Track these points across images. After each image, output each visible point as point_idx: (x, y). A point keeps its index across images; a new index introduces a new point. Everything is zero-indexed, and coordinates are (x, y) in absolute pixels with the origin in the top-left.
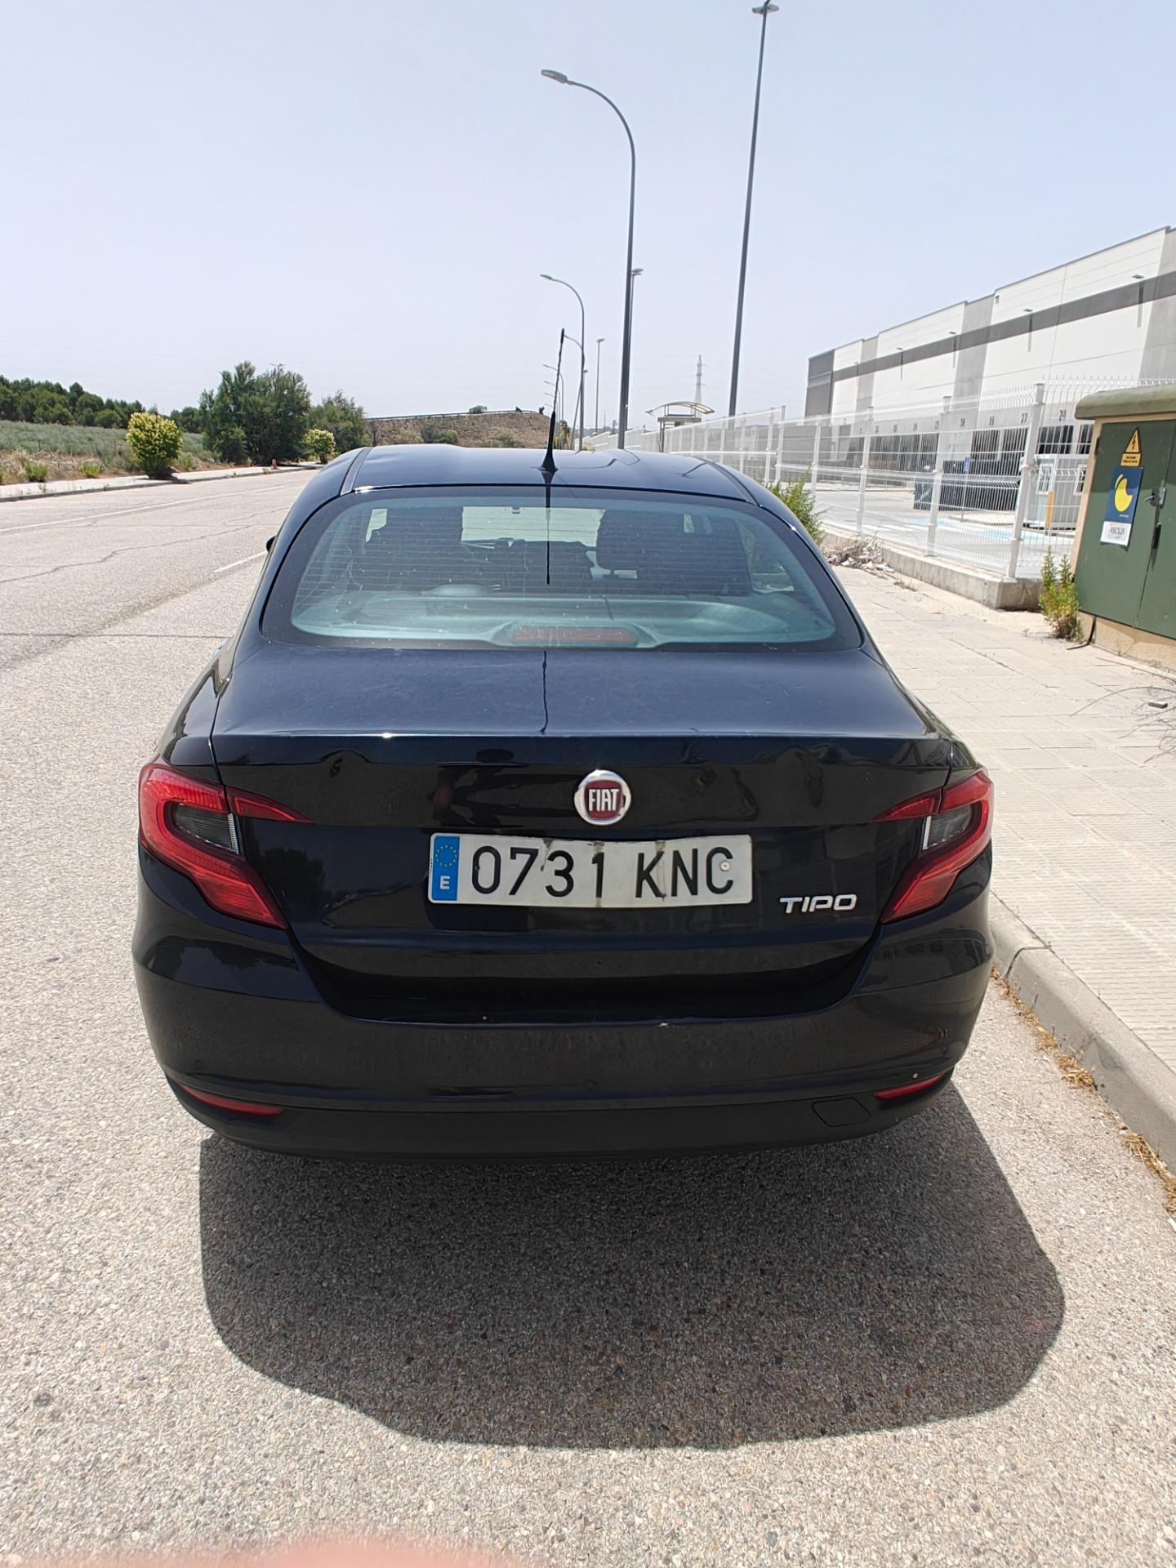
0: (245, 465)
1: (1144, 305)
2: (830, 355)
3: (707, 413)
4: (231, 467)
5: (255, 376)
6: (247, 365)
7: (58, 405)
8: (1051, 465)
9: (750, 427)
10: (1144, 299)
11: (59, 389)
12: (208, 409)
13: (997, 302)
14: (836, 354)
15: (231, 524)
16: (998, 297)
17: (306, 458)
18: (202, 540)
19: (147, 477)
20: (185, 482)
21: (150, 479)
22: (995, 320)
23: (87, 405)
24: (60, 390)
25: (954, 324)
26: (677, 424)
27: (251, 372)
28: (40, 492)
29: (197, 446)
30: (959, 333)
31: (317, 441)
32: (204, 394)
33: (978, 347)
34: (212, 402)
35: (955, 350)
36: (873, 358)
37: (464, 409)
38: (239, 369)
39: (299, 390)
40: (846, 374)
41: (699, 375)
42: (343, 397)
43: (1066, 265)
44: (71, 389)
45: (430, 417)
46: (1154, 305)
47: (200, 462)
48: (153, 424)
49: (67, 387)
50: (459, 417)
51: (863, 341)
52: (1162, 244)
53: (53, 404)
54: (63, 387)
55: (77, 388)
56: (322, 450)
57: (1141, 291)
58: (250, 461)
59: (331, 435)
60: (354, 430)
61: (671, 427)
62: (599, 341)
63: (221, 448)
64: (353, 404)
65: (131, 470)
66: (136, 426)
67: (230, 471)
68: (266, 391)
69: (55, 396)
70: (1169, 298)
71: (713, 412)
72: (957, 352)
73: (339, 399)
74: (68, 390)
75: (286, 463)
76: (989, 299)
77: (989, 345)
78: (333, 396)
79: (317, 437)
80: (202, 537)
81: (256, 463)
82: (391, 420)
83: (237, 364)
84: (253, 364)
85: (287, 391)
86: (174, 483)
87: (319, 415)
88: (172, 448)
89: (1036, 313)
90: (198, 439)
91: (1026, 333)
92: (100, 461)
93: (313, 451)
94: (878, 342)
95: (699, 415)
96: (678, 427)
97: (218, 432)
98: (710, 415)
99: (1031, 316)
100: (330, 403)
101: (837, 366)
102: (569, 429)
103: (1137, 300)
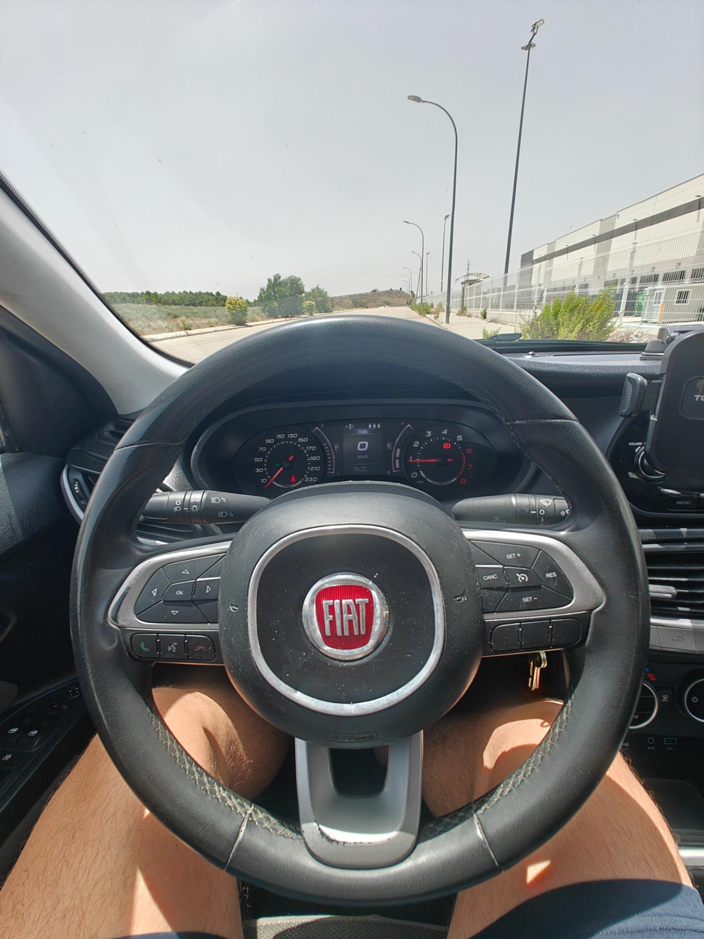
0: (278, 318)
1: (701, 210)
2: (531, 253)
3: (485, 278)
4: (272, 319)
5: (281, 279)
6: (278, 275)
7: (211, 301)
8: (662, 291)
9: (494, 289)
10: (701, 207)
11: (212, 294)
12: (263, 295)
13: (618, 218)
14: (535, 251)
16: (618, 215)
17: (303, 314)
20: (251, 326)
21: (236, 326)
22: (617, 227)
23: (222, 300)
25: (595, 231)
26: (470, 284)
27: (279, 278)
28: (185, 334)
29: (259, 311)
30: (597, 235)
31: (308, 306)
32: (261, 289)
33: (608, 241)
34: (264, 292)
35: (595, 243)
36: (553, 251)
37: (369, 291)
38: (275, 277)
39: (300, 284)
40: (539, 260)
41: (468, 269)
42: (319, 287)
43: (657, 195)
45: (355, 295)
47: (260, 318)
48: (235, 301)
49: (214, 293)
50: (367, 294)
51: (548, 244)
53: (209, 300)
54: (213, 293)
55: (218, 294)
56: (310, 310)
57: (700, 203)
58: (280, 316)
59: (314, 303)
60: (324, 301)
61: (467, 287)
62: (428, 254)
63: (268, 311)
64: (323, 291)
65: (230, 323)
66: (229, 303)
67: (271, 321)
68: (286, 285)
71: (488, 277)
72: (596, 244)
73: (317, 288)
74: (215, 294)
75: (295, 316)
76: (614, 217)
77: (614, 239)
78: (315, 287)
79: (308, 304)
81: (283, 317)
82: (340, 297)
83: (274, 275)
84: (280, 274)
85: (295, 285)
86: (246, 327)
87: (309, 295)
88: (244, 311)
89: (640, 221)
90: (257, 309)
91: (633, 231)
92: (217, 320)
93: (306, 310)
94: (555, 244)
95: (481, 279)
96: (471, 286)
97: (267, 305)
98: (487, 279)
99: (636, 223)
100: (314, 290)
101: (535, 257)
102: (414, 295)
103: (697, 207)
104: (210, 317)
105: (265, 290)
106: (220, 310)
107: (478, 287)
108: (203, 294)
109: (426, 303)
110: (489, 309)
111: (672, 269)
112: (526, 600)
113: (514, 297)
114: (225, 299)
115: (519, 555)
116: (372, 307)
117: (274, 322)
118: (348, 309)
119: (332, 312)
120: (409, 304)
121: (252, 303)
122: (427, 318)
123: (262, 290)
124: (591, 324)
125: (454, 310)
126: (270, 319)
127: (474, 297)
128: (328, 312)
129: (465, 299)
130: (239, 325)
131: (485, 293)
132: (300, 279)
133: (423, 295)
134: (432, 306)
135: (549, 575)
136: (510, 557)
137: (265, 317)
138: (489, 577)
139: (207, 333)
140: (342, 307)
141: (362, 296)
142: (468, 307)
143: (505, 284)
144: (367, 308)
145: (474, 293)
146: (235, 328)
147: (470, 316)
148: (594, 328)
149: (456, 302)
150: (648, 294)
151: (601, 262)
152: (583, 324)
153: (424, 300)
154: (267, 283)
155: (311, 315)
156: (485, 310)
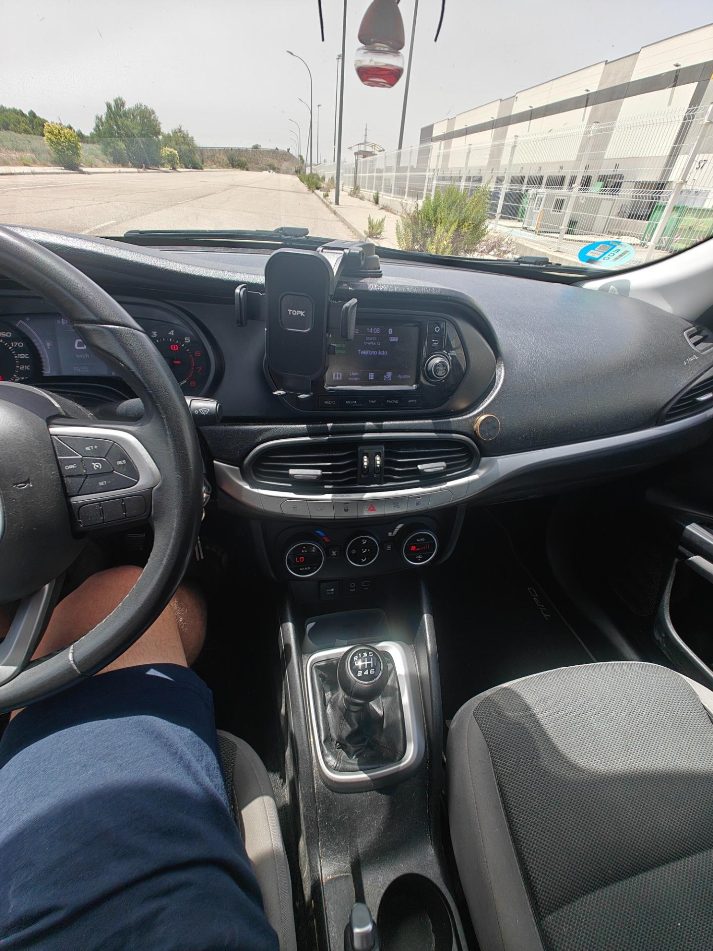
0: (128, 167)
1: (587, 108)
2: (431, 127)
3: (380, 151)
4: (120, 167)
5: (126, 107)
6: (120, 99)
7: (22, 124)
8: (543, 196)
9: (387, 167)
10: (588, 104)
12: (101, 128)
13: (516, 101)
14: (435, 126)
15: (98, 199)
16: (516, 98)
17: (163, 165)
18: (71, 210)
19: (63, 168)
20: (88, 173)
21: (65, 169)
22: (514, 112)
23: (38, 124)
24: (23, 115)
25: (491, 113)
26: (364, 157)
27: (123, 104)
29: (99, 152)
30: (495, 118)
31: (168, 156)
32: (97, 117)
33: (504, 127)
34: (102, 123)
35: (492, 128)
36: (452, 130)
37: (249, 146)
38: (116, 101)
39: (154, 120)
40: (439, 139)
41: (366, 135)
42: (183, 129)
43: (553, 80)
44: (29, 114)
45: (232, 149)
46: (592, 109)
47: (100, 162)
48: (59, 131)
49: (26, 112)
50: (247, 150)
51: (448, 119)
52: (602, 71)
53: (19, 122)
54: (24, 112)
55: (32, 114)
56: (172, 161)
57: (588, 99)
58: (130, 164)
59: (176, 152)
60: (190, 151)
61: (361, 159)
62: (319, 106)
63: (112, 154)
64: (188, 135)
65: (55, 163)
66: (49, 132)
67: (117, 170)
68: (134, 118)
69: (20, 117)
70: (600, 104)
71: (384, 150)
72: (494, 129)
73: (180, 131)
74: (28, 115)
75: (151, 168)
76: (513, 99)
77: (510, 126)
78: (177, 127)
79: (168, 153)
80: (71, 208)
81: (134, 166)
82: (212, 149)
83: (115, 98)
84: (123, 99)
85: (147, 120)
86: (80, 173)
87: (168, 138)
88: (75, 149)
89: (535, 109)
90: (97, 148)
91: (526, 120)
92: (33, 156)
93: (167, 161)
94: (455, 121)
95: (376, 152)
96: (365, 159)
97: (109, 144)
98: (382, 152)
99: (532, 110)
100: (175, 133)
101: (435, 134)
102: (303, 161)
103: (585, 104)
104: (22, 150)
105: (104, 119)
106: (37, 142)
107: (371, 162)
108: (7, 111)
109: (316, 174)
110: (382, 193)
111: (555, 172)
112: (101, 484)
113: (406, 181)
114: (42, 123)
115: (96, 447)
116: (253, 170)
117: (123, 173)
118: (224, 168)
119: (202, 169)
120: (297, 172)
121: (88, 137)
122: (316, 195)
123: (99, 119)
124: (467, 225)
125: (346, 188)
126: (116, 167)
127: (367, 174)
128: (197, 169)
129: (358, 175)
130: (69, 170)
131: (380, 171)
132: (154, 113)
133: (313, 162)
134: (324, 178)
135: (119, 463)
136: (88, 449)
137: (108, 162)
138: (70, 467)
139: (20, 174)
140: (215, 164)
141: (240, 151)
142: (361, 186)
143: (398, 162)
144: (247, 170)
145: (368, 169)
146: (65, 173)
147: (362, 198)
148: (468, 229)
149: (349, 177)
150: (530, 197)
151: (496, 152)
152: (459, 223)
153: (314, 169)
154: (105, 109)
155: (174, 169)
156: (377, 194)
